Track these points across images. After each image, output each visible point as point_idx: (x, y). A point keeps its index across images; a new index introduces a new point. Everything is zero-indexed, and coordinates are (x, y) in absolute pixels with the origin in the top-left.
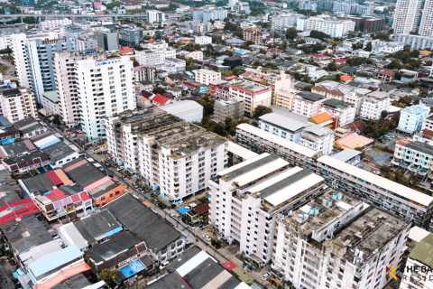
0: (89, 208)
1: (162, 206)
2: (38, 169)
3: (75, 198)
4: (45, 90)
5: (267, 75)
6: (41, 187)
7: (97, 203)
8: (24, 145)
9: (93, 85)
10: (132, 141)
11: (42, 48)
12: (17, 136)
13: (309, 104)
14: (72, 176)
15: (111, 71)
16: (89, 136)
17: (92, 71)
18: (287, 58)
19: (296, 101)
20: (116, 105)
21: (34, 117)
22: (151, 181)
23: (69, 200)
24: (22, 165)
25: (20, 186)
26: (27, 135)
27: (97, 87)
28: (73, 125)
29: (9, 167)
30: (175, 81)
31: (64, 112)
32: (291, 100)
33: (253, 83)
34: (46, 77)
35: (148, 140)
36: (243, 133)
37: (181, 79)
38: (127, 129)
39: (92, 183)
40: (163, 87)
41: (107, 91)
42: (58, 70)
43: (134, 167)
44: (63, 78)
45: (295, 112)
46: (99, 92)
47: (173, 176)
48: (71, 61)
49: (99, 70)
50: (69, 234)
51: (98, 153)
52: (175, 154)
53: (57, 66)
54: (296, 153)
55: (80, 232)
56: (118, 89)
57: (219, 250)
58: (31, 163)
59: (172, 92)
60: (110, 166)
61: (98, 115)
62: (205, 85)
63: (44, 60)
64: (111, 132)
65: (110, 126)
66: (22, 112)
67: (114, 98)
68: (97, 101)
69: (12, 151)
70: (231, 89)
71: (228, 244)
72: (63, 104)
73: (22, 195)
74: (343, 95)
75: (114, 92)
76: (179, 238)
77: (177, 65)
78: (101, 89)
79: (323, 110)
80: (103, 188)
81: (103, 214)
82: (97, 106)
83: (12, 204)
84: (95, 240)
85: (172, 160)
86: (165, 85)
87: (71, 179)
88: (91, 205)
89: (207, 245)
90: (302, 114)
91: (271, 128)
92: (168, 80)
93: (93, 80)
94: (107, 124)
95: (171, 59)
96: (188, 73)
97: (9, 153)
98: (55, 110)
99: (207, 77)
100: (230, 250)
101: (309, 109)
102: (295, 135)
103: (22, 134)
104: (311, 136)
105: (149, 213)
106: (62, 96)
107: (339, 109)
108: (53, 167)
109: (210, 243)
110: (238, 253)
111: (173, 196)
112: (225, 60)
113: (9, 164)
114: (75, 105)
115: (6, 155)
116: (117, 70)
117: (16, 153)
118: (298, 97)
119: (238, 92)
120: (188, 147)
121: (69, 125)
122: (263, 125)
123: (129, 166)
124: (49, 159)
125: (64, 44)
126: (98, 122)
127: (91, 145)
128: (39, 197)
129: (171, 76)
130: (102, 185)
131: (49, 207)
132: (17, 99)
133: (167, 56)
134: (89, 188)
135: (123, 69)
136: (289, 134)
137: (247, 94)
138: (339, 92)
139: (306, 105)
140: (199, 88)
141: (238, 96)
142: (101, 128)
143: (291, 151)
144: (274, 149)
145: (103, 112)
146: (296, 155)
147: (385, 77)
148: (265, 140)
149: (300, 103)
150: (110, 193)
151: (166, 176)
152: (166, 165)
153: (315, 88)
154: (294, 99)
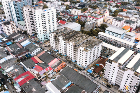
0: (52, 73)
1: (80, 70)
2: (25, 55)
3: (47, 70)
4: (18, 21)
5: (102, 11)
6: (30, 65)
7: (55, 70)
8: (17, 45)
9: (42, 20)
10: (63, 43)
11: (16, 4)
12: (12, 41)
13: (119, 22)
14: (41, 58)
15: (48, 14)
16: (41, 40)
17: (41, 14)
18: (99, 3)
19: (114, 21)
20: (50, 27)
21: (16, 32)
22: (72, 59)
23: (45, 70)
24: (19, 55)
25: (22, 66)
26: (16, 41)
27: (44, 21)
28: (32, 34)
29: (14, 56)
30: (64, 14)
31: (28, 30)
32: (111, 21)
33: (96, 15)
34: (18, 16)
35: (72, 43)
36: (101, 36)
37: (66, 13)
38: (61, 38)
39: (50, 62)
40: (60, 17)
41: (47, 22)
42: (25, 13)
43: (64, 53)
44: (27, 17)
45: (113, 25)
46: (44, 23)
47: (85, 58)
48: (30, 10)
49: (44, 14)
50: (51, 88)
51: (46, 46)
52: (86, 50)
53: (24, 12)
54: (126, 44)
55: (55, 86)
56: (51, 21)
57: (111, 89)
58: (23, 54)
59: (65, 19)
60: (53, 52)
61: (44, 31)
62: (76, 16)
63: (16, 9)
64: (53, 39)
65: (52, 37)
66: (12, 31)
67: (49, 24)
68: (44, 26)
69: (13, 48)
70: (88, 17)
71: (113, 85)
72: (27, 27)
73: (24, 69)
74: (129, 18)
75: (49, 22)
76: (97, 86)
77: (63, 7)
78: (45, 21)
79: (125, 24)
80: (56, 64)
81: (61, 77)
82: (44, 28)
83: (23, 75)
84: (62, 90)
85: (85, 52)
86: (60, 16)
87: (41, 60)
88: (53, 72)
89: (105, 86)
90: (116, 26)
91: (111, 33)
92: (61, 14)
93: (42, 18)
94: (50, 36)
95: (60, 5)
96: (67, 10)
97: (12, 49)
98: (24, 29)
99: (76, 12)
100: (115, 88)
101: (119, 24)
102: (121, 36)
103: (14, 40)
104: (129, 36)
105: (80, 75)
106: (27, 24)
107: (132, 24)
108: (31, 54)
109: (106, 86)
110: (119, 90)
111: (84, 65)
112: (79, 5)
113: (14, 55)
114: (32, 27)
115: (11, 50)
116: (51, 13)
117: (15, 49)
118: (114, 19)
119: (91, 19)
120: (89, 46)
121: (31, 35)
122: (107, 32)
123: (61, 52)
124: (29, 51)
125: (24, 2)
126: (44, 34)
127: (42, 43)
128: (32, 70)
129: (62, 12)
130: (55, 62)
131: (38, 75)
132: (10, 26)
133: (58, 4)
134: (50, 64)
135: (53, 12)
136: (119, 36)
137: (95, 19)
138: (128, 16)
139: (118, 22)
140: (74, 17)
141: (91, 20)
142: (45, 36)
143: (123, 43)
144: (115, 42)
145: (46, 30)
146: (126, 45)
147: (138, 9)
148: (111, 39)
149: (115, 22)
150: (60, 66)
151: (81, 58)
152: (81, 54)
153: (118, 15)
154: (113, 20)
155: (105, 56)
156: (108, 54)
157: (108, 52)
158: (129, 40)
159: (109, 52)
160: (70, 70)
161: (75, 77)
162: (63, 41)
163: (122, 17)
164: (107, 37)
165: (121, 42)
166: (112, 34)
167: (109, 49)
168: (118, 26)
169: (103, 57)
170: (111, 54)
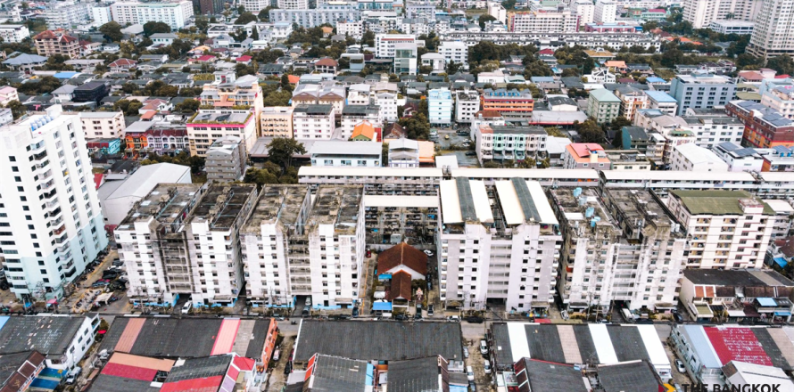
3: (234, 373)
5: (235, 93)
7: (262, 364)
9: (36, 178)
10: (221, 245)
13: (323, 121)
15: (57, 140)
17: (28, 148)
18: (160, 71)
19: (298, 121)
23: (229, 380)
27: (43, 181)
32: (289, 123)
33: (220, 111)
35: (271, 227)
36: (312, 180)
39: (213, 342)
41: (59, 185)
43: (226, 290)
45: (300, 137)
46: (48, 191)
47: (350, 263)
49: (39, 144)
51: (96, 309)
52: (341, 229)
54: (415, 178)
58: (23, 380)
61: (51, 234)
62: (110, 140)
65: (140, 240)
67: (70, 195)
68: (49, 209)
70: (192, 130)
75: (68, 180)
78: (48, 179)
80: (248, 336)
82: (49, 219)
90: (312, 138)
91: (336, 160)
93: (34, 168)
94: (126, 240)
101: (324, 128)
104: (405, 153)
107: (371, 116)
108: (61, 367)
110: (506, 313)
111: (351, 296)
112: (74, 93)
118: (299, 114)
120: (338, 213)
122: (319, 162)
124: (45, 355)
126: (55, 251)
127: (57, 303)
130: (238, 335)
135: (71, 131)
136: (371, 162)
137: (227, 129)
138: (335, 95)
139: (317, 123)
140: (107, 145)
141: (210, 138)
142: (64, 262)
143: (406, 178)
144: (377, 185)
145: (61, 230)
146: (417, 182)
147: (327, 68)
148: (358, 177)
149: (306, 123)
150: (268, 337)
151: (331, 270)
152: (330, 252)
153: (296, 99)
154: (293, 119)
155: (379, 243)
156: (386, 230)
157: (385, 223)
158: (410, 165)
159: (390, 223)
160: (324, 329)
161: (367, 339)
162: (219, 236)
163: (314, 102)
164: (337, 177)
165: (396, 178)
166: (343, 162)
167: (387, 209)
168: (324, 137)
169: (375, 251)
170: (396, 227)
